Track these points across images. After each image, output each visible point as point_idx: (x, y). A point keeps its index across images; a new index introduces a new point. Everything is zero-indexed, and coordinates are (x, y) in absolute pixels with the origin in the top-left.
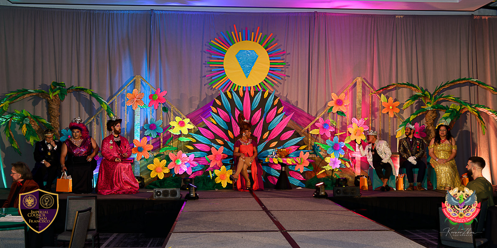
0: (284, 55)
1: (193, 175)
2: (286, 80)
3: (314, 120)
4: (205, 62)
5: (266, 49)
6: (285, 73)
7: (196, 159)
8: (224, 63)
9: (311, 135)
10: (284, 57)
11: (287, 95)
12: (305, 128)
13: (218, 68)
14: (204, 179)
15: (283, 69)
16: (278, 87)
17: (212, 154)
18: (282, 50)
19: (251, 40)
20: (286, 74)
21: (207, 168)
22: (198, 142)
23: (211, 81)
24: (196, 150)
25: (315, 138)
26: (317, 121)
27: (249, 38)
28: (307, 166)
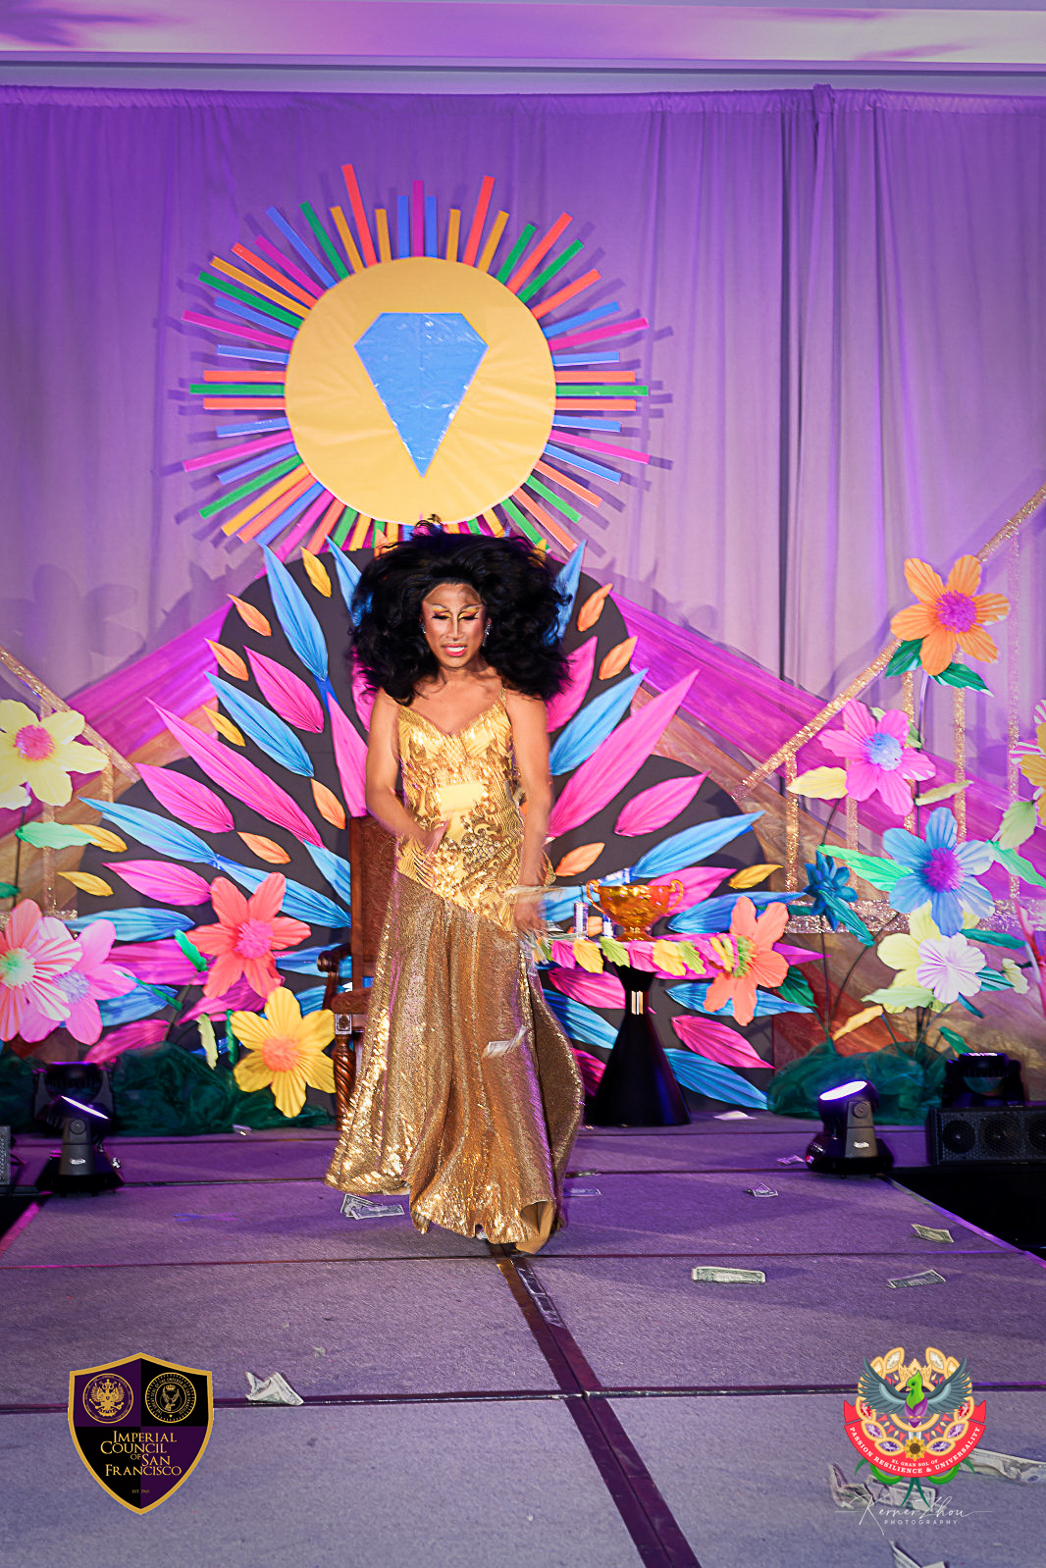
0: (636, 338)
1: (105, 1045)
2: (648, 484)
3: (814, 714)
4: (182, 383)
5: (531, 304)
6: (644, 446)
7: (122, 952)
8: (288, 391)
9: (802, 806)
10: (639, 351)
11: (654, 572)
12: (762, 762)
13: (254, 417)
14: (169, 1069)
15: (635, 422)
16: (604, 524)
17: (214, 919)
18: (627, 310)
19: (442, 255)
20: (654, 451)
21: (189, 1005)
22: (136, 850)
23: (218, 495)
24: (124, 897)
25: (821, 821)
26: (836, 724)
27: (431, 246)
28: (773, 985)
